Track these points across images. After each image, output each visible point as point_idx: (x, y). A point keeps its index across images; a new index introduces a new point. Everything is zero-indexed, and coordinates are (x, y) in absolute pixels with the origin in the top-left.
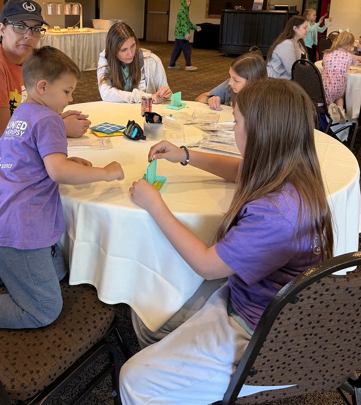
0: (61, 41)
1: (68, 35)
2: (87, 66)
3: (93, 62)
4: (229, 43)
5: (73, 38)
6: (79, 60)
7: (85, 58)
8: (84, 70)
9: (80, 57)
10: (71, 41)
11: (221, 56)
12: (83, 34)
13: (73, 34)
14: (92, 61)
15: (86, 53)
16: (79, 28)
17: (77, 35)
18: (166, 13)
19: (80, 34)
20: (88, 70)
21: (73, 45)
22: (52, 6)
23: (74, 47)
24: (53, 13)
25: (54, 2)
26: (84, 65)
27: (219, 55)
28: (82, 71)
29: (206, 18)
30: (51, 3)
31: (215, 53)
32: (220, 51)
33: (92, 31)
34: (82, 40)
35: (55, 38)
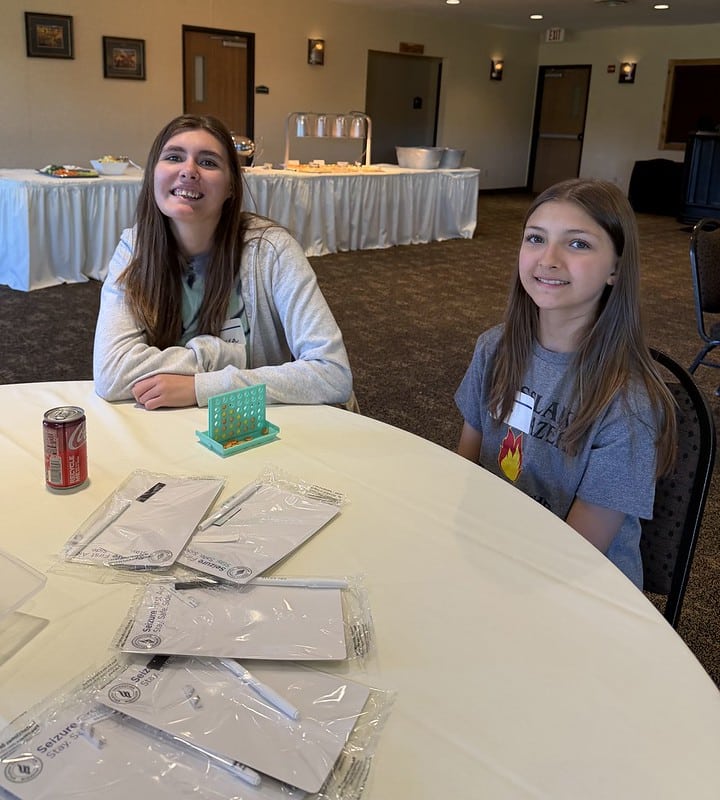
0: (312, 189)
1: (329, 177)
2: (369, 241)
3: (383, 233)
4: (703, 202)
5: (340, 183)
6: (351, 227)
7: (365, 225)
8: (362, 248)
9: (355, 222)
10: (335, 189)
11: (681, 230)
12: (363, 176)
13: (342, 177)
14: (381, 231)
15: (367, 215)
16: (364, 163)
17: (351, 177)
18: (576, 137)
19: (356, 176)
20: (370, 248)
21: (339, 197)
22: (305, 121)
23: (342, 200)
24: (306, 134)
25: (311, 113)
26: (363, 237)
27: (679, 227)
28: (358, 250)
29: (660, 149)
30: (303, 114)
31: (671, 224)
32: (681, 220)
33: (387, 169)
34: (360, 188)
35: (300, 183)
